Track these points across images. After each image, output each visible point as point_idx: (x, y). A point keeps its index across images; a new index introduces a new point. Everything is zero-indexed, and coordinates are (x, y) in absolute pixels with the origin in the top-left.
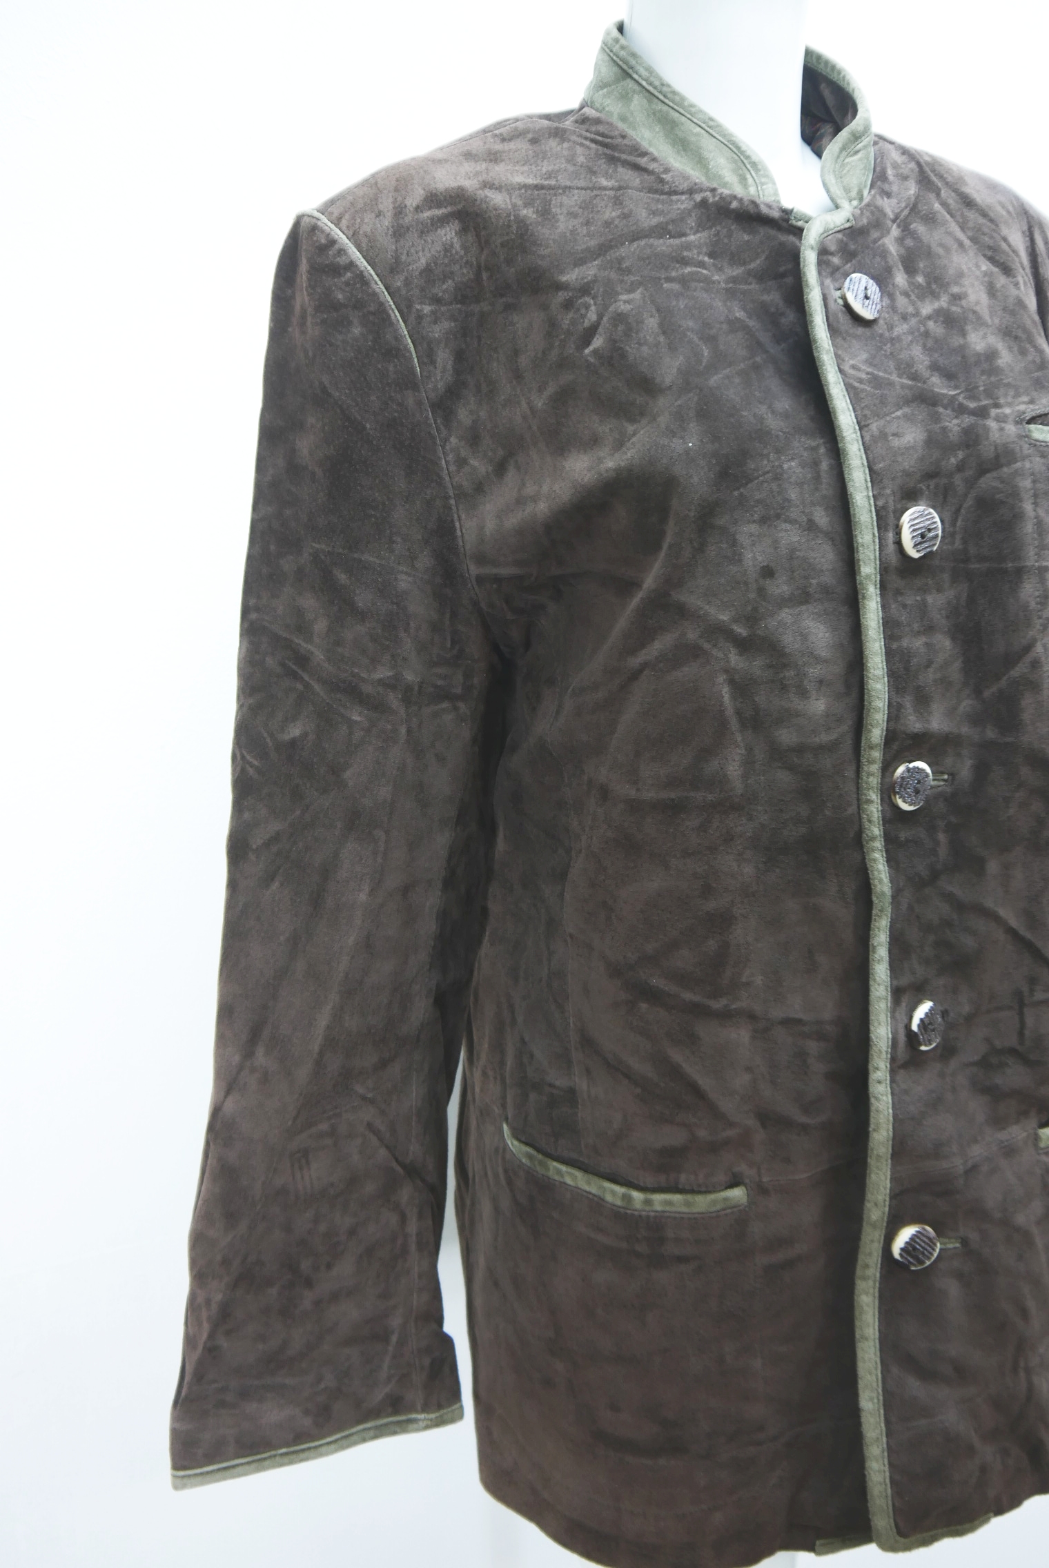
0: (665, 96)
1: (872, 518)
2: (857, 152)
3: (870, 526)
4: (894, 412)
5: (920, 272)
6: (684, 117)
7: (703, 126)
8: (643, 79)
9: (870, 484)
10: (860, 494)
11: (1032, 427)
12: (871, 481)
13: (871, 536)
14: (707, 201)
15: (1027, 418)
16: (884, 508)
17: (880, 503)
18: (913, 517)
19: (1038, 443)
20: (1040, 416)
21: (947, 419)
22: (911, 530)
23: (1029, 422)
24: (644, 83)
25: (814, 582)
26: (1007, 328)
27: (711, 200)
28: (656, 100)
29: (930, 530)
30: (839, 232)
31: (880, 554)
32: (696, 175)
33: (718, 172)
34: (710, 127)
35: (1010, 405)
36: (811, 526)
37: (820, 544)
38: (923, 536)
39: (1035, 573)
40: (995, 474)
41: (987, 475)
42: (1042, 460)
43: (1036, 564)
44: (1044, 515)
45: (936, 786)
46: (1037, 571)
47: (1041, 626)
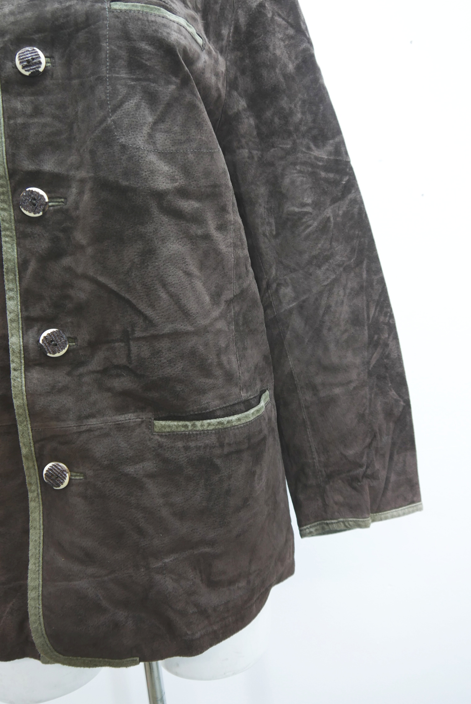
18: (22, 54)
19: (115, 11)
29: (33, 59)
39: (106, 80)
40: (86, 30)
41: (83, 31)
42: (117, 20)
43: (108, 75)
44: (116, 49)
45: (57, 205)
46: (108, 79)
47: (110, 109)
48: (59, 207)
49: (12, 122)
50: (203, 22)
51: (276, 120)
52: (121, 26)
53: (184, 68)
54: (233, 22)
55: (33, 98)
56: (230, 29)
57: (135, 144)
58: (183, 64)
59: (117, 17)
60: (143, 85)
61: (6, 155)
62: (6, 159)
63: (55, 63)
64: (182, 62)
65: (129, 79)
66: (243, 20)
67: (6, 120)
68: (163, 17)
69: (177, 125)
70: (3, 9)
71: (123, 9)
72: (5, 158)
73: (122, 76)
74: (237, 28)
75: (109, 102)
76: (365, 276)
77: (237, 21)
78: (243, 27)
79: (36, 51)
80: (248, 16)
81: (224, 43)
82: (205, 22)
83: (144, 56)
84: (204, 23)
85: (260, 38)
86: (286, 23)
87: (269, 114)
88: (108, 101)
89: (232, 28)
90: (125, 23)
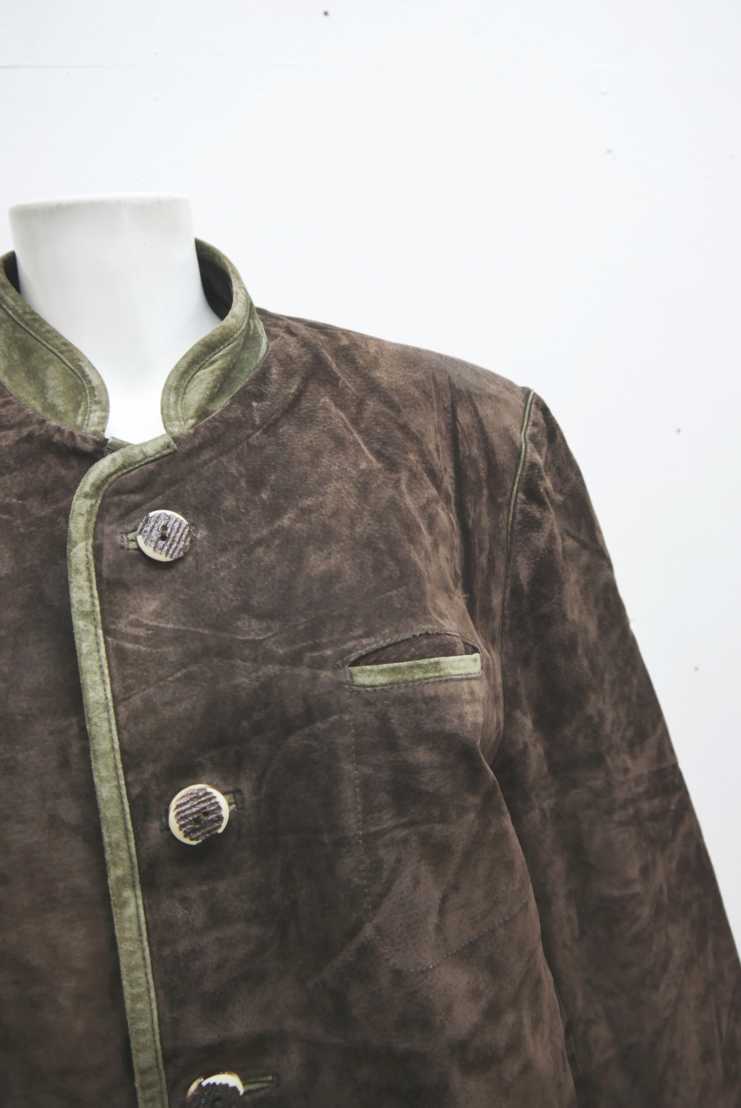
0: (26, 324)
1: (123, 810)
2: (213, 362)
3: (121, 821)
4: (172, 674)
5: (268, 487)
6: (39, 344)
7: (56, 351)
8: (11, 309)
9: (121, 772)
10: (107, 785)
11: (355, 669)
12: (123, 768)
13: (122, 832)
14: (34, 434)
15: (352, 659)
16: (141, 796)
17: (136, 791)
18: (182, 801)
19: (362, 689)
20: (376, 651)
21: (245, 673)
22: (179, 817)
23: (355, 663)
24: (10, 312)
25: (61, 885)
26: (368, 538)
27: (37, 433)
28: (19, 328)
29: (206, 814)
30: (152, 461)
31: (136, 850)
32: (35, 405)
33: (53, 402)
34: (62, 352)
35: (332, 644)
36: (54, 822)
37: (66, 842)
38: (197, 821)
39: (358, 843)
40: (307, 730)
41: (298, 732)
42: (368, 709)
43: (360, 832)
44: (371, 772)
45: (257, 1090)
46: (361, 841)
47: (369, 904)
48: (263, 1093)
49: (167, 951)
50: (465, 596)
51: (581, 740)
52: (377, 723)
53: (488, 775)
54: (509, 580)
55: (205, 888)
56: (504, 594)
57: (419, 964)
58: (487, 771)
59: (368, 703)
60: (421, 832)
61: (159, 1025)
62: (160, 1033)
63: (243, 801)
64: (486, 768)
65: (397, 827)
66: (524, 573)
67: (154, 949)
68: (446, 681)
69: (479, 886)
70: (131, 700)
71: (377, 683)
72: (157, 1031)
73: (385, 826)
74: (516, 592)
75: (366, 890)
76: (711, 964)
77: (517, 577)
78: (525, 587)
79: (210, 796)
80: (532, 566)
81: (497, 622)
82: (468, 595)
83: (423, 777)
84: (466, 598)
85: (554, 601)
86: (576, 544)
87: (568, 731)
88: (365, 888)
89: (508, 592)
90: (385, 714)
